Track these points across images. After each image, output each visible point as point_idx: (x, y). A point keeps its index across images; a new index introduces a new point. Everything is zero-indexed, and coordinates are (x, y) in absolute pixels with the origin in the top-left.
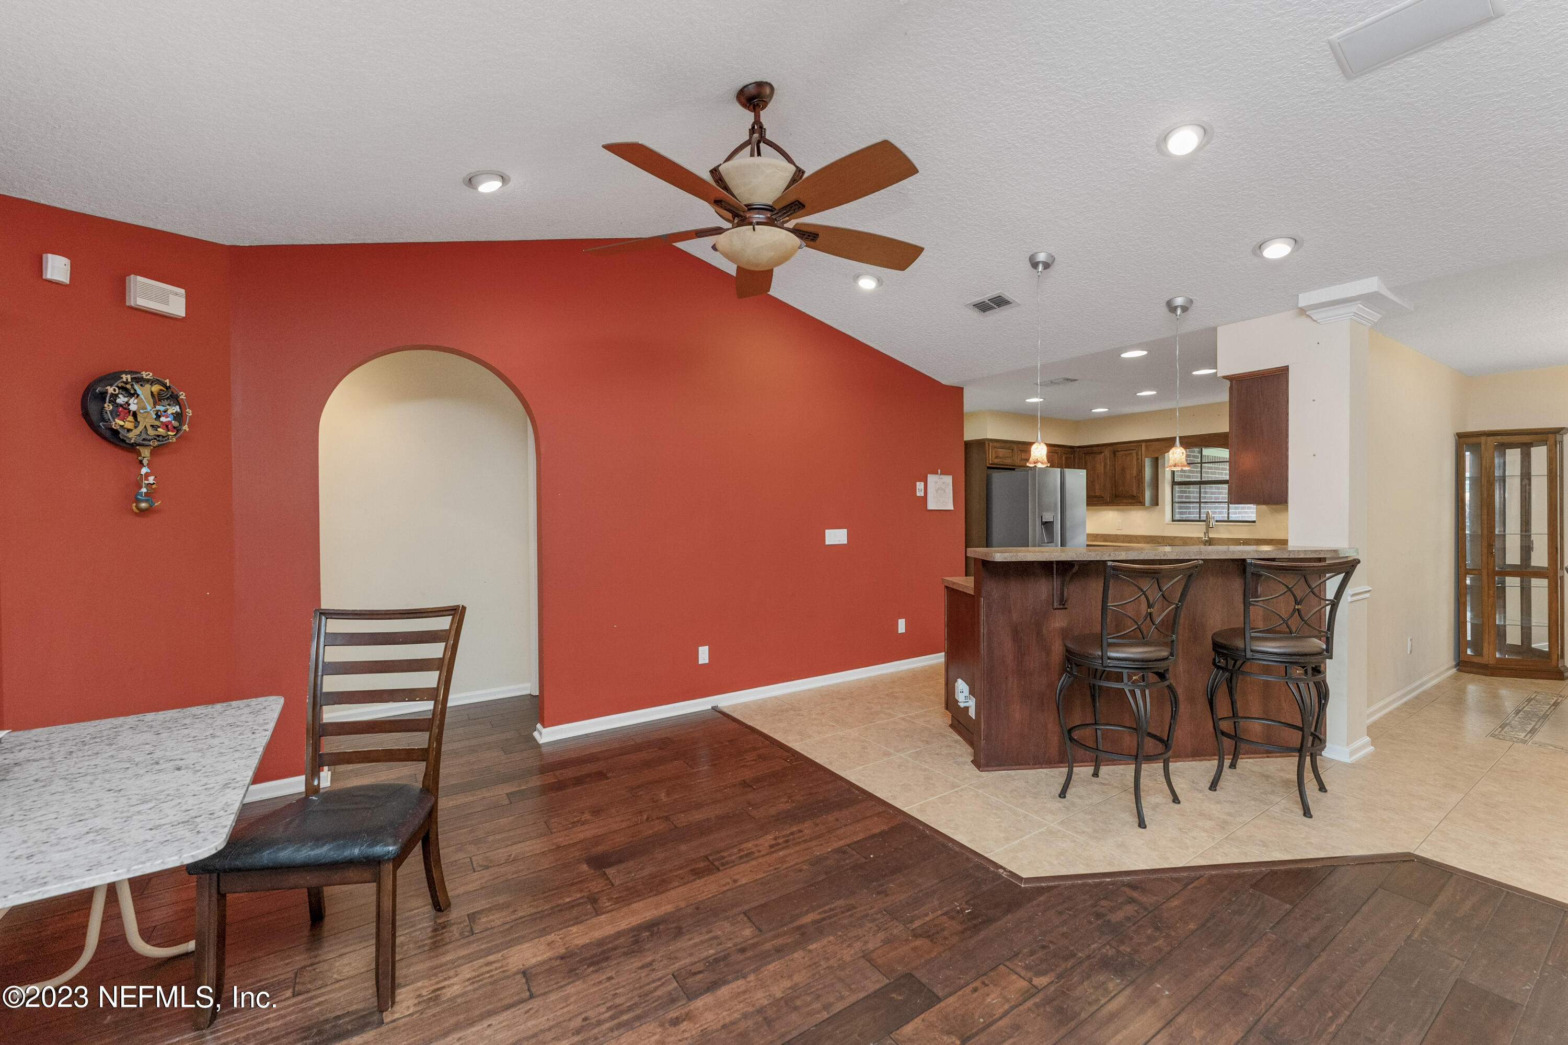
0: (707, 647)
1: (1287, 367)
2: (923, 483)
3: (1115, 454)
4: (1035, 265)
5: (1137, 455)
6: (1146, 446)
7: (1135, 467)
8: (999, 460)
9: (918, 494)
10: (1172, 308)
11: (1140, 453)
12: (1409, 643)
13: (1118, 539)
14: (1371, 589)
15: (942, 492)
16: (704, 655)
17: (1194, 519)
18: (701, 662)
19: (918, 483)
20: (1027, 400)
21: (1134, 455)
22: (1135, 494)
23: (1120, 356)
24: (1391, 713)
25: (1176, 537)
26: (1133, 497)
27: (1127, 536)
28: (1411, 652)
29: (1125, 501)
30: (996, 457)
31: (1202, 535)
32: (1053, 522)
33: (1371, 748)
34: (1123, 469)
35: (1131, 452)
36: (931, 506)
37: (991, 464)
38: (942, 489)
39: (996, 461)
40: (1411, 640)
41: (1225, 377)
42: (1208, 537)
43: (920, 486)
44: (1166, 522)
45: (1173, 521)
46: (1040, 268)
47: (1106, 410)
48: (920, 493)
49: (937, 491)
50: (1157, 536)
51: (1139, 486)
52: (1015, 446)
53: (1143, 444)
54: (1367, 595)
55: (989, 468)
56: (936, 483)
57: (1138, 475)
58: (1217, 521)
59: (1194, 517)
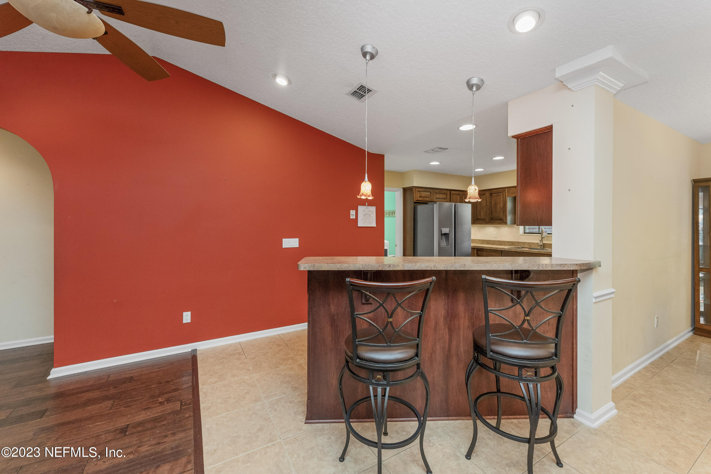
0: (190, 312)
1: (552, 126)
2: (354, 211)
3: (491, 195)
4: (364, 54)
5: (503, 195)
6: (508, 190)
7: (502, 202)
8: (421, 198)
9: (351, 217)
10: (470, 86)
11: (504, 195)
12: (656, 320)
13: (494, 243)
14: (615, 290)
15: (368, 216)
16: (187, 317)
17: (536, 232)
18: (184, 321)
19: (351, 211)
20: (431, 163)
21: (502, 196)
22: (502, 218)
23: (459, 129)
24: (639, 372)
25: (525, 243)
26: (501, 219)
27: (499, 241)
28: (657, 326)
29: (496, 222)
30: (420, 197)
31: (539, 242)
32: (449, 234)
33: (615, 411)
34: (496, 204)
35: (500, 194)
36: (360, 224)
37: (416, 200)
38: (368, 214)
39: (420, 199)
40: (657, 318)
41: (513, 137)
42: (543, 243)
43: (353, 212)
44: (520, 234)
45: (525, 233)
46: (368, 57)
47: (483, 170)
48: (353, 217)
49: (364, 216)
50: (515, 242)
51: (504, 213)
52: (432, 191)
53: (506, 190)
54: (612, 296)
55: (415, 203)
56: (364, 211)
57: (503, 207)
58: (548, 234)
59: (535, 231)
